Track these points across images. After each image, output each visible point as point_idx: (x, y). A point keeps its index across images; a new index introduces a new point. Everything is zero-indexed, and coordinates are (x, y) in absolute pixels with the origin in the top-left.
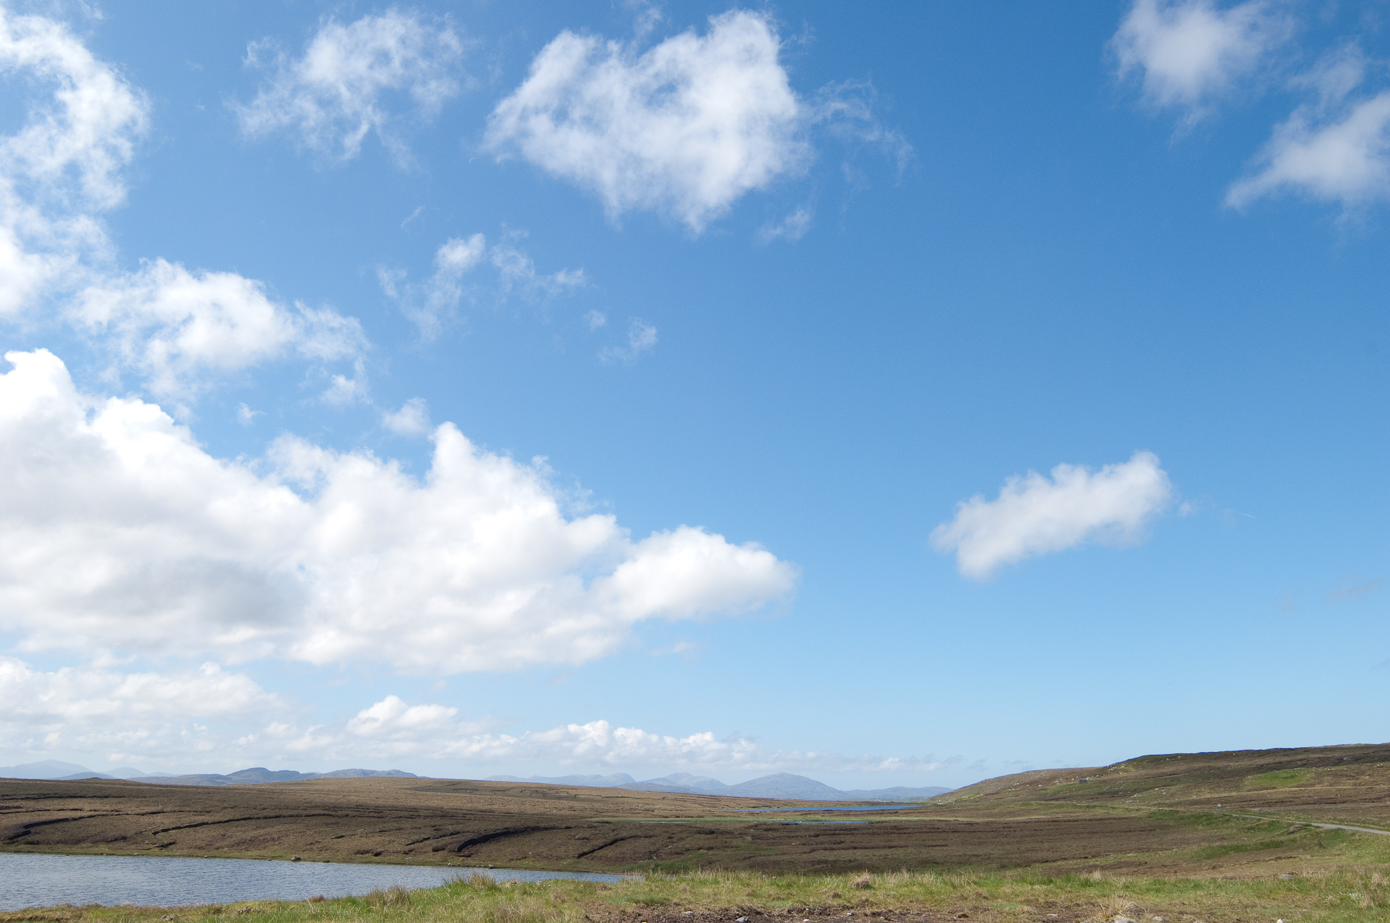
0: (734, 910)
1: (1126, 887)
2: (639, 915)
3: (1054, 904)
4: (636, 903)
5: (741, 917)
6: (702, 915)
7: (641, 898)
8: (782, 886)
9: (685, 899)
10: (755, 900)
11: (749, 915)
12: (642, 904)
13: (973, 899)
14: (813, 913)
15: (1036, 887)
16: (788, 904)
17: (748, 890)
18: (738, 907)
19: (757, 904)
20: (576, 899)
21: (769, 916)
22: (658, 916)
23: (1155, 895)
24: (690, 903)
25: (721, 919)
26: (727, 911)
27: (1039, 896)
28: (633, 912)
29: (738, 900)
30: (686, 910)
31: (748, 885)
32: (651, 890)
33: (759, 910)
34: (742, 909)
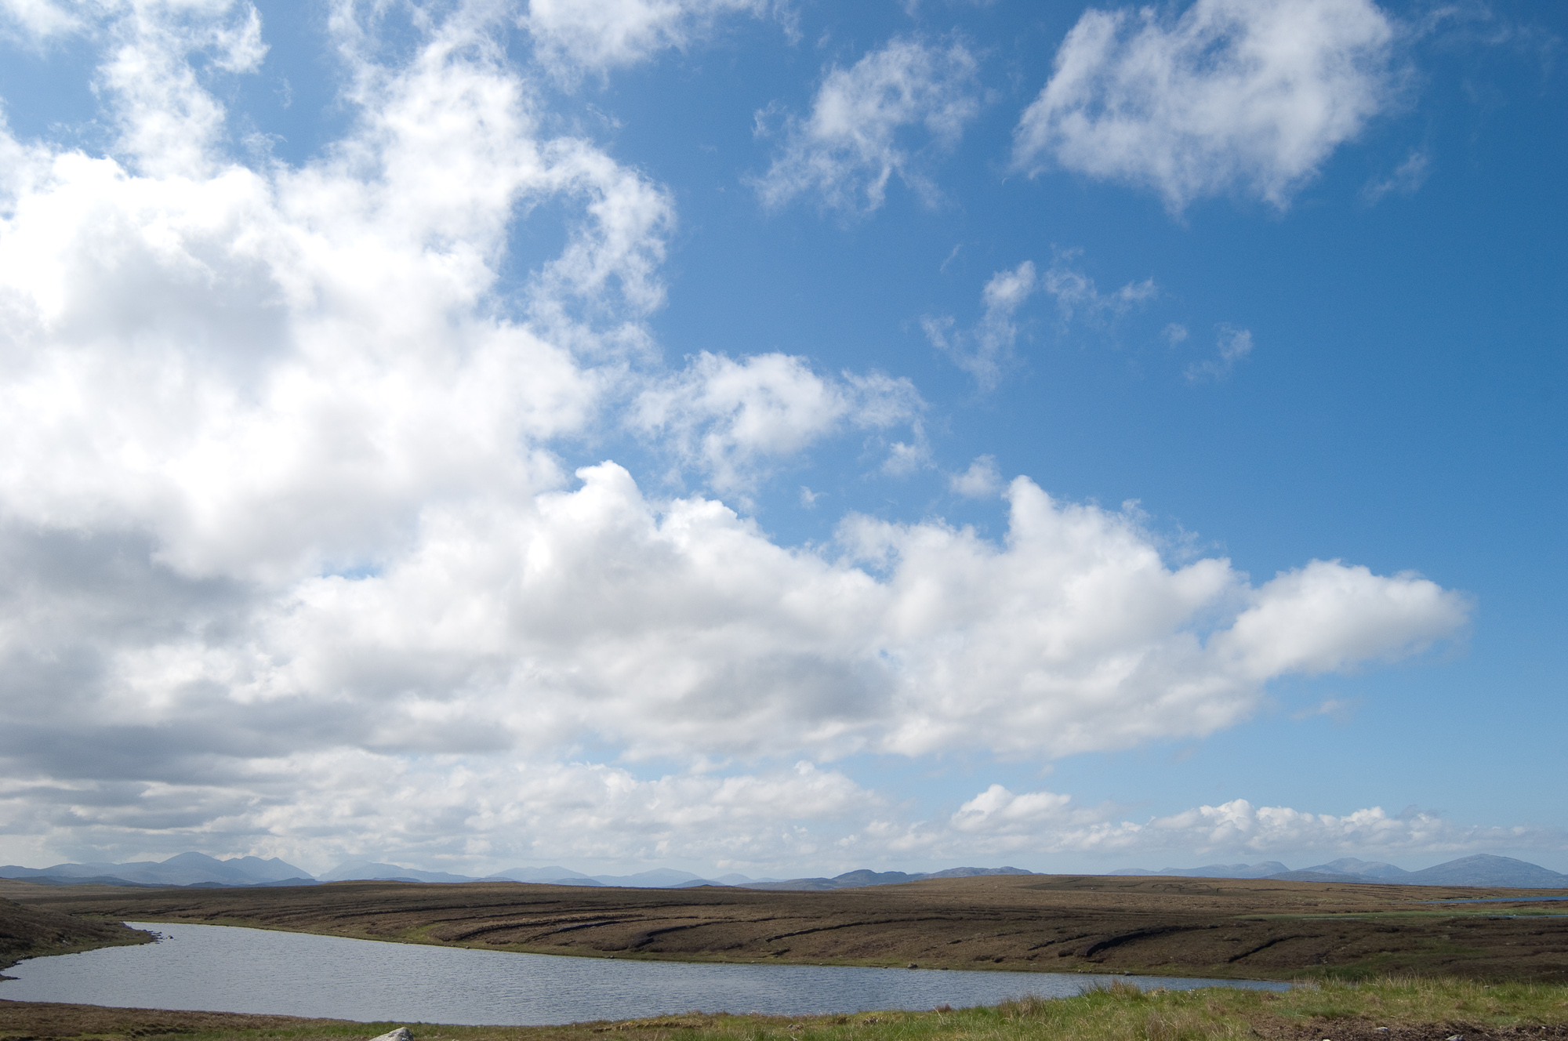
0: (1442, 1027)
2: (1319, 1030)
4: (1313, 1016)
5: (1452, 1035)
6: (1400, 1032)
7: (1319, 1009)
8: (1504, 997)
9: (1375, 1012)
10: (1469, 1014)
11: (1463, 1033)
12: (1321, 1018)
14: (1553, 1033)
16: (1516, 1020)
17: (1457, 1002)
18: (1448, 1022)
19: (1471, 1019)
20: (1237, 1010)
21: (1491, 1035)
22: (1343, 1032)
24: (1382, 1016)
25: (1426, 1037)
26: (1433, 1027)
28: (1311, 1027)
29: (1446, 1014)
30: (1378, 1026)
31: (1457, 996)
32: (1330, 1001)
33: (1476, 1027)
34: (1453, 1025)
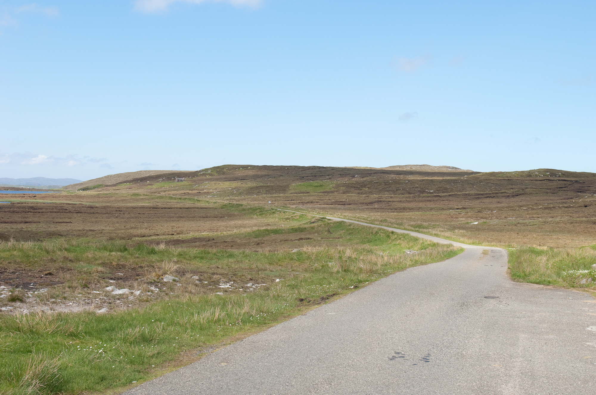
1: (180, 255)
3: (124, 266)
13: (60, 262)
15: (113, 253)
23: (200, 261)
27: (113, 260)
